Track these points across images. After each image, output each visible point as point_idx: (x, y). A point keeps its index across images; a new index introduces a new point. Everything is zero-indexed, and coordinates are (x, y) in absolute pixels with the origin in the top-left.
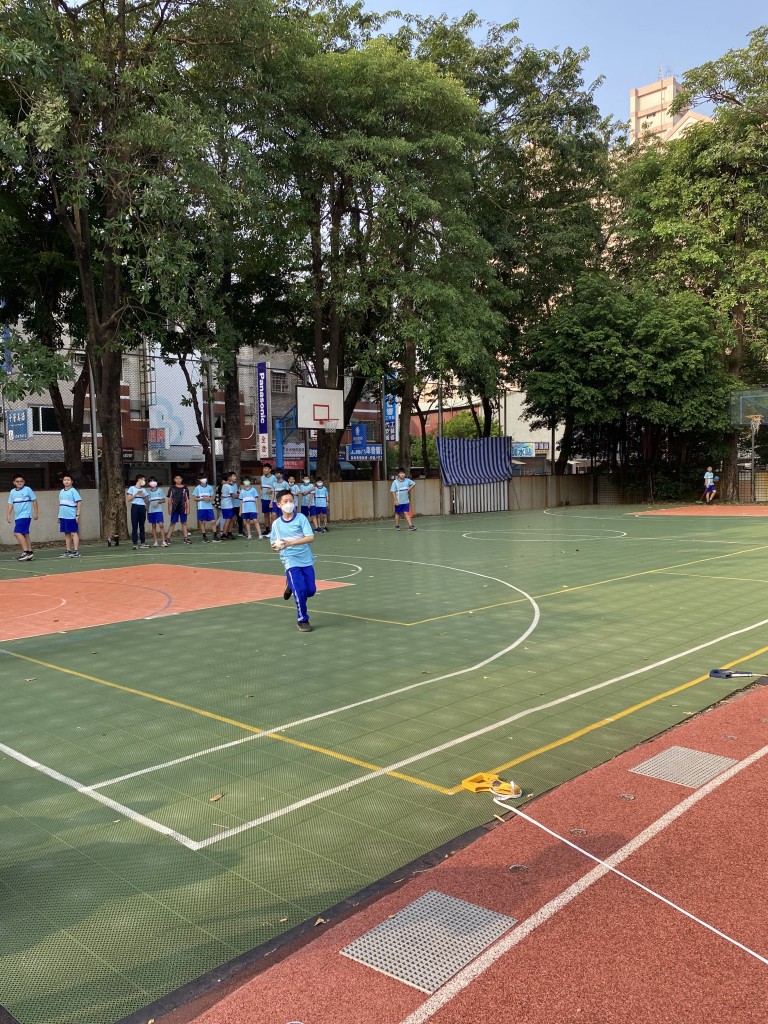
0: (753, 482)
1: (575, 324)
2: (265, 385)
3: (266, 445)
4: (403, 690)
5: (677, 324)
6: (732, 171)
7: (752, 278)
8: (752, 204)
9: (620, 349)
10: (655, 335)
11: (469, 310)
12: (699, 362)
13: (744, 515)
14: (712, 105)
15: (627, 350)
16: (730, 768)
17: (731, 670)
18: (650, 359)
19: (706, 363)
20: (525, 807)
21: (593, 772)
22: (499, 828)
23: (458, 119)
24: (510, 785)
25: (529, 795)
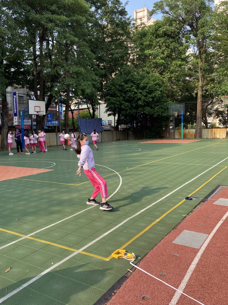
0: (174, 132)
1: (122, 82)
2: (16, 100)
3: (17, 120)
4: (79, 213)
5: (153, 83)
6: (169, 36)
7: (174, 69)
8: (174, 46)
9: (136, 91)
10: (146, 86)
11: (88, 75)
12: (159, 94)
13: (173, 142)
14: (162, 15)
15: (138, 91)
16: (207, 238)
17: (191, 197)
18: (145, 93)
19: (161, 95)
20: (138, 264)
21: (159, 244)
22: (131, 276)
23: (83, 11)
24: (131, 255)
25: (139, 258)
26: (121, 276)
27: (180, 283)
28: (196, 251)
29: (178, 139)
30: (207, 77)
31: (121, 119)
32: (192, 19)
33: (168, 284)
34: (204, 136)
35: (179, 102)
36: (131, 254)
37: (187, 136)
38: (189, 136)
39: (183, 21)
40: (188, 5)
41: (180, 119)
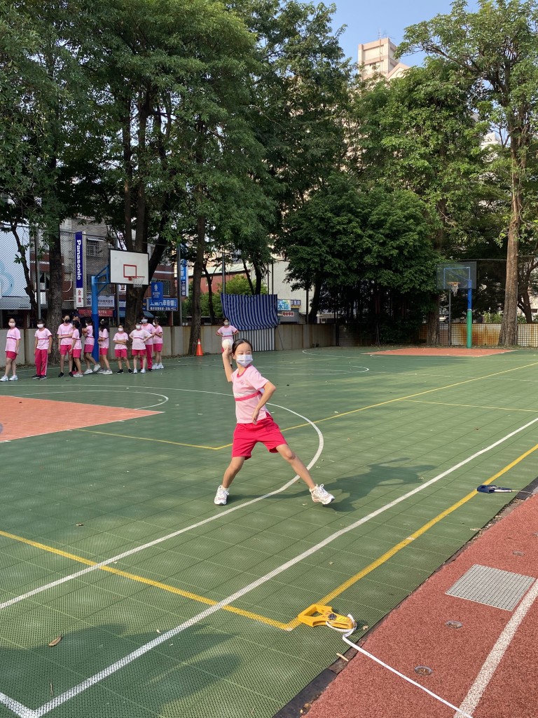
0: (450, 331)
1: (326, 211)
2: (81, 250)
3: (82, 300)
4: (222, 514)
5: (400, 213)
6: (441, 104)
7: (452, 181)
8: (452, 127)
9: (359, 231)
10: (385, 221)
11: (249, 194)
12: (415, 240)
14: (424, 54)
15: (364, 231)
16: (531, 587)
17: (492, 486)
18: (381, 238)
19: (420, 241)
20: (363, 642)
21: (413, 597)
22: (345, 670)
23: (241, 47)
24: (346, 618)
25: (364, 628)
26: (321, 668)
27: (466, 693)
28: (502, 618)
29: (460, 346)
30: (531, 201)
31: (322, 298)
32: (496, 64)
33: (435, 693)
34: (523, 342)
35: (464, 258)
36: (346, 616)
37: (481, 341)
38: (485, 341)
39: (474, 69)
40: (486, 32)
41: (466, 300)
